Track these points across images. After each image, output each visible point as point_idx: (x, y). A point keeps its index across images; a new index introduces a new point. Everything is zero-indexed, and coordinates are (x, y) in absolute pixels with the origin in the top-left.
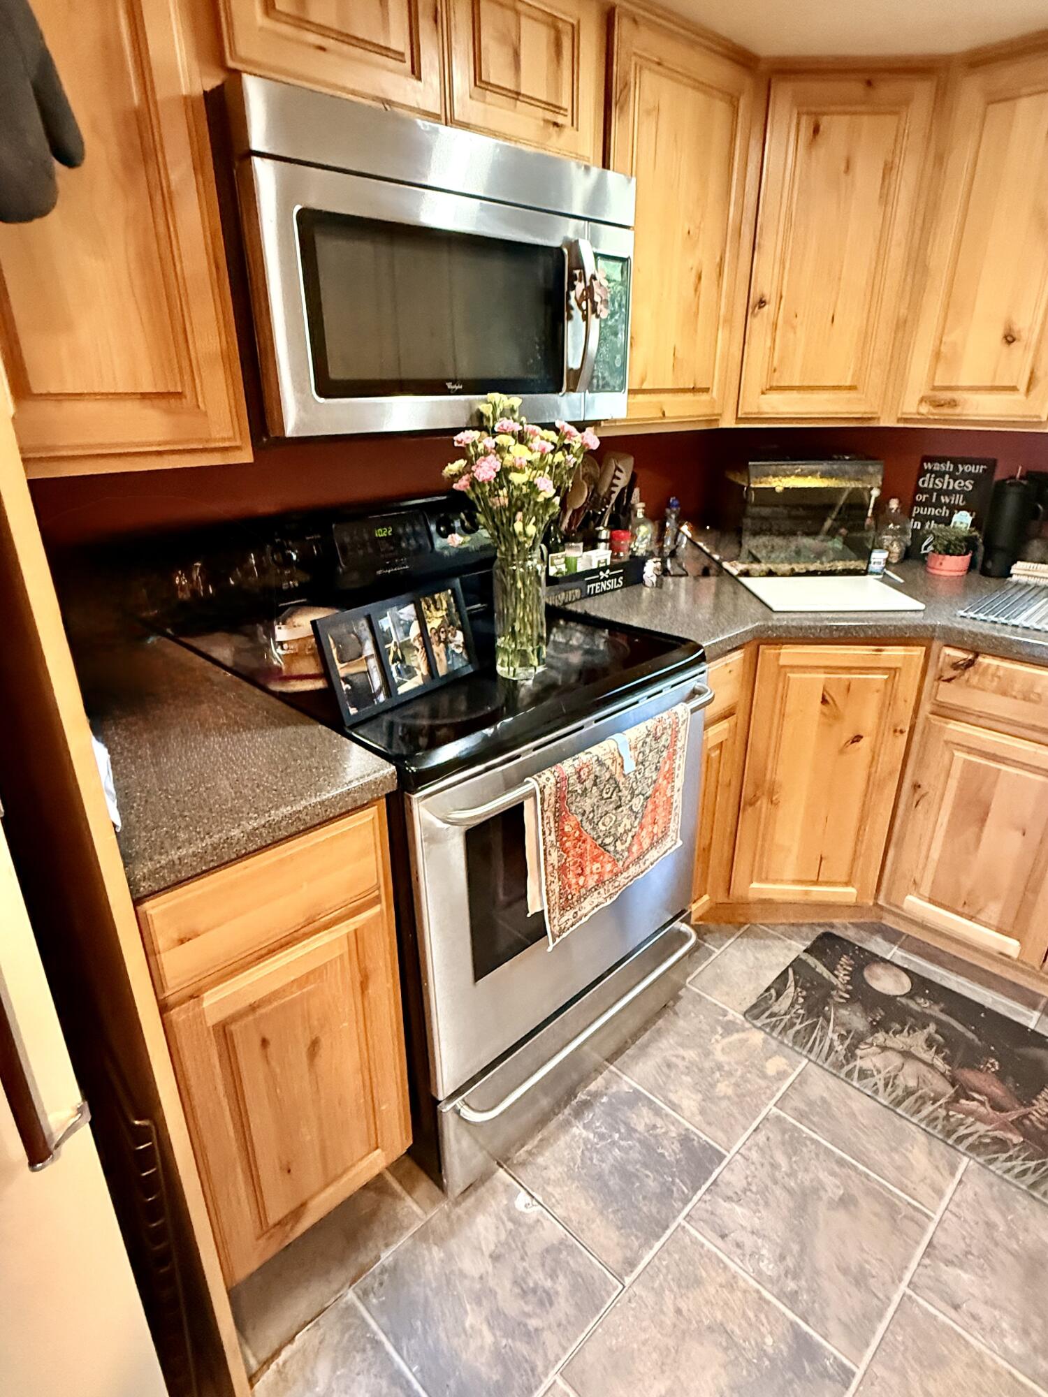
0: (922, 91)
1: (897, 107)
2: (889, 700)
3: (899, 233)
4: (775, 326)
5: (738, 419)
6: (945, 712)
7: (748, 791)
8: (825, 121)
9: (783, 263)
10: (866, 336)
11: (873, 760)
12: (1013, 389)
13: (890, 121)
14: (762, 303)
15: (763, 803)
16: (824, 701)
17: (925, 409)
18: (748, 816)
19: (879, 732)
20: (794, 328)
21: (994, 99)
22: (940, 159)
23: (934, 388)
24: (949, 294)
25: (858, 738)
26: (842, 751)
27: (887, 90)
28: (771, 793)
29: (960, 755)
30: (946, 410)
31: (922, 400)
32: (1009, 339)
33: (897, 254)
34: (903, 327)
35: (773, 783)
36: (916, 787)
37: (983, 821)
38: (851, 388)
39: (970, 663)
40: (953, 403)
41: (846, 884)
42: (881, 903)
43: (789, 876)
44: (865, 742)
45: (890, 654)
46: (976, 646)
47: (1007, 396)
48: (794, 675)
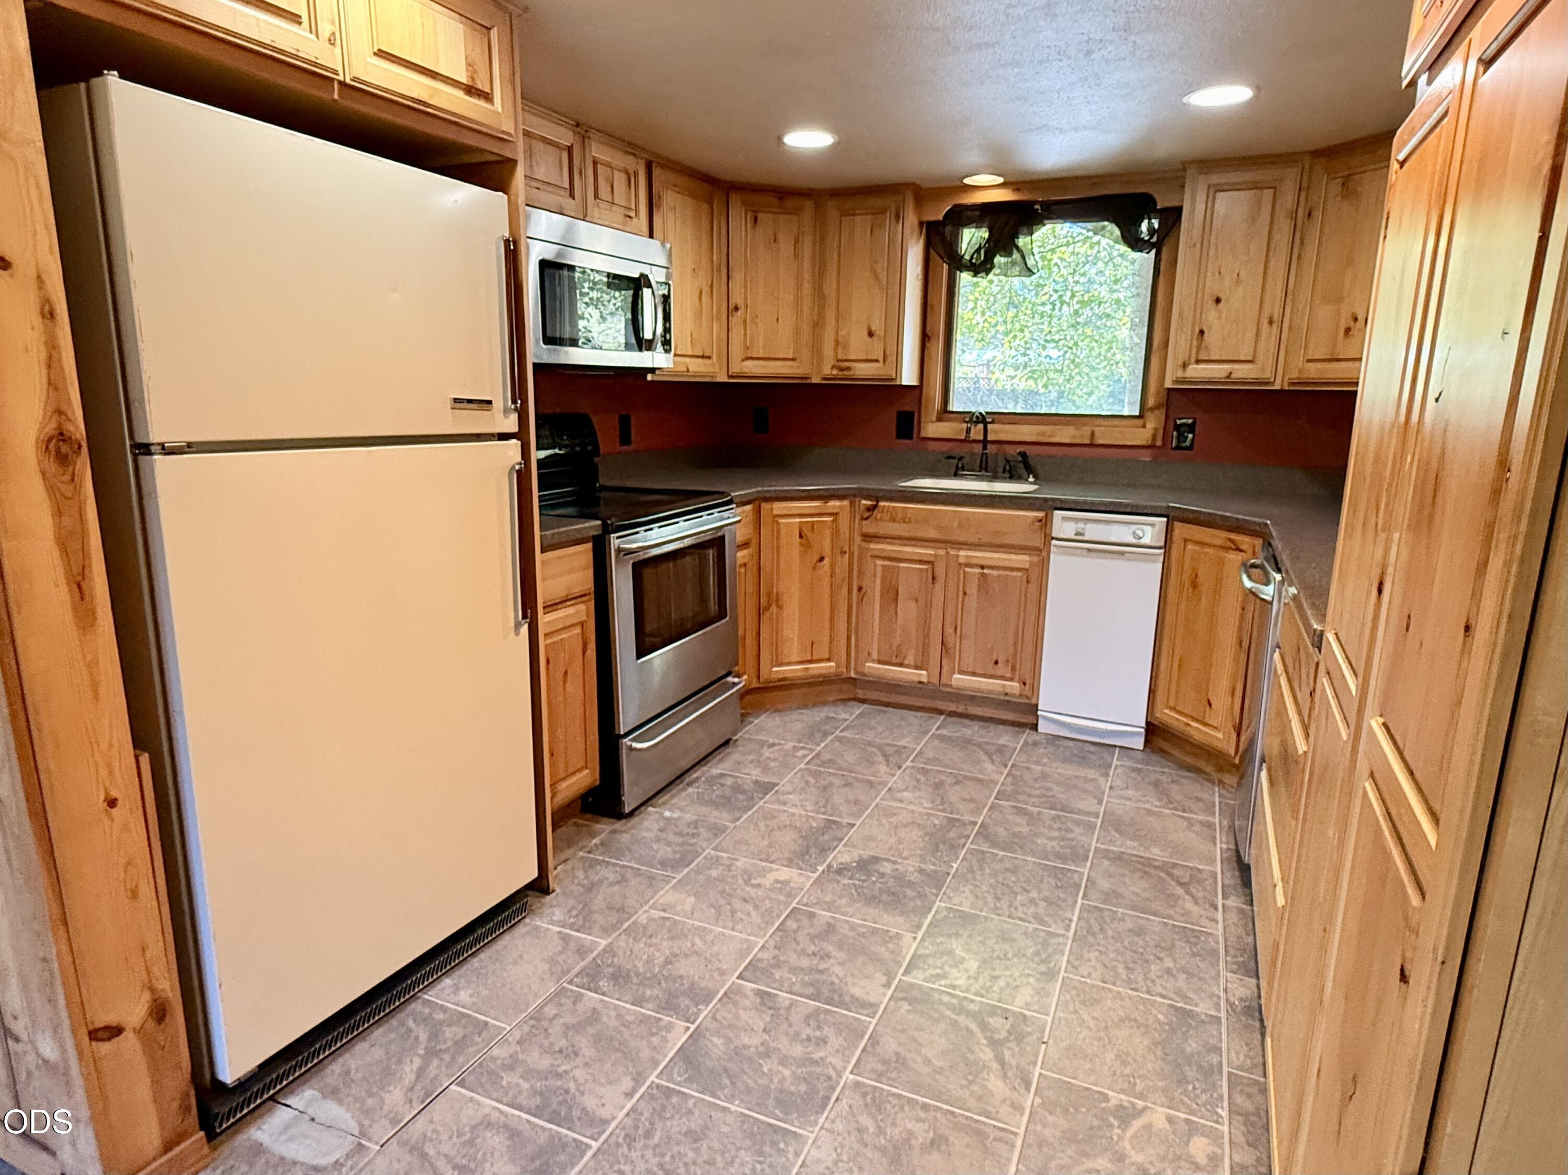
0: (809, 205)
1: (796, 212)
2: (836, 534)
3: (807, 276)
4: (745, 321)
5: (730, 377)
6: (868, 537)
7: (763, 600)
8: (760, 216)
9: (746, 287)
10: (797, 332)
11: (832, 575)
12: (877, 361)
13: (795, 218)
14: (736, 309)
15: (774, 608)
16: (801, 536)
17: (835, 372)
18: (765, 618)
19: (833, 555)
20: (756, 324)
21: (845, 213)
22: (823, 239)
23: (838, 361)
24: (838, 309)
25: (822, 559)
26: (814, 568)
27: (791, 203)
28: (778, 601)
29: (880, 562)
30: (845, 373)
31: (833, 367)
32: (871, 334)
33: (807, 287)
34: (818, 325)
35: (778, 593)
36: (860, 589)
37: (896, 600)
38: (793, 359)
39: (875, 507)
40: (849, 369)
41: (829, 660)
42: (853, 675)
43: (795, 658)
44: (826, 561)
45: (834, 504)
46: (877, 497)
47: (874, 365)
48: (782, 521)
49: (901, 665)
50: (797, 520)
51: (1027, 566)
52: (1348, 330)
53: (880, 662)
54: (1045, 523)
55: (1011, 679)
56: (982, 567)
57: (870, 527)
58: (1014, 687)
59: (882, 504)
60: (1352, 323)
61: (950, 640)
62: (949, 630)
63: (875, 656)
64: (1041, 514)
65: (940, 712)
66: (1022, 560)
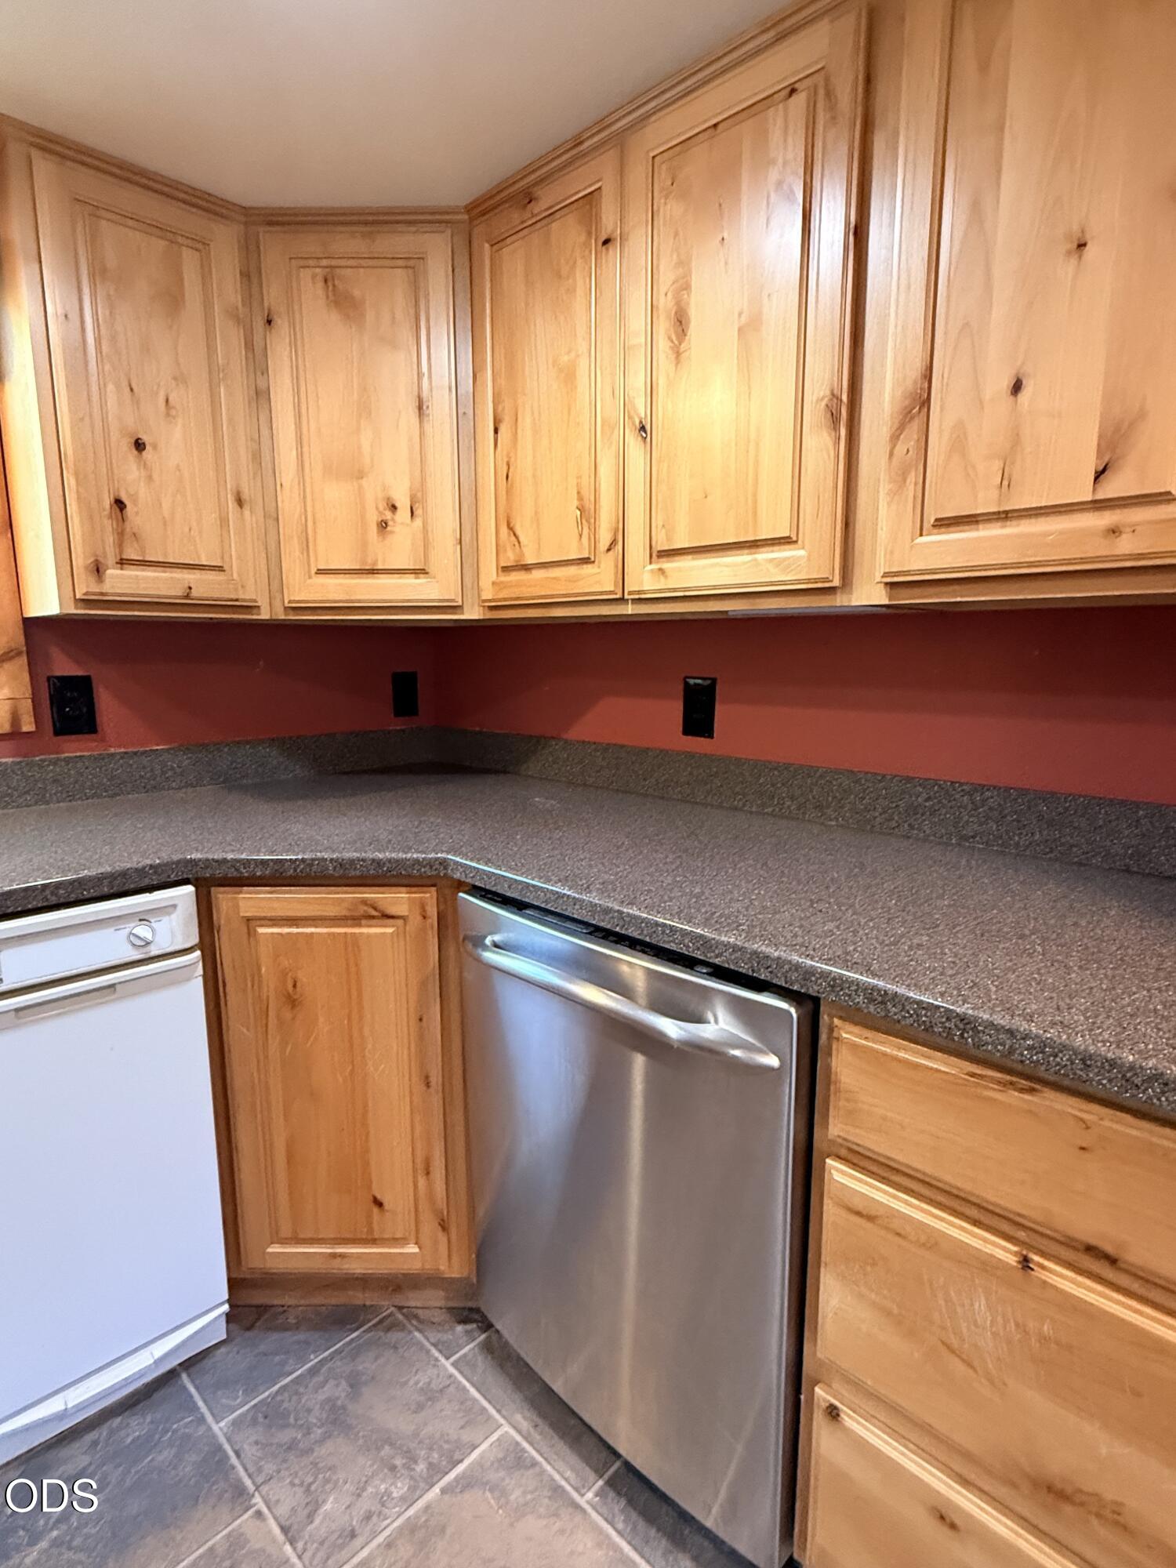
52: (383, 525)
60: (388, 515)
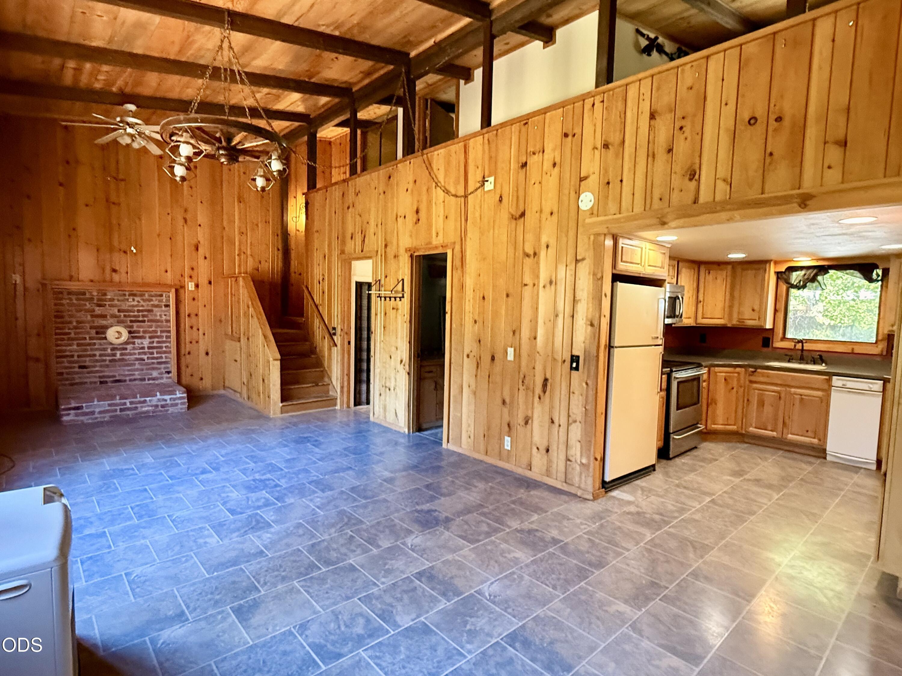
0: (730, 267)
1: (725, 269)
2: (739, 380)
4: (703, 306)
5: (697, 324)
6: (751, 382)
7: (710, 401)
8: (711, 272)
9: (704, 295)
10: (723, 309)
11: (737, 394)
12: (755, 320)
13: (724, 271)
14: (700, 302)
15: (713, 404)
16: (725, 380)
17: (738, 323)
18: (710, 407)
19: (737, 387)
20: (708, 306)
21: (743, 270)
22: (734, 278)
23: (739, 319)
24: (740, 302)
25: (733, 388)
26: (730, 391)
27: (722, 266)
28: (715, 402)
29: (756, 391)
30: (742, 323)
31: (737, 321)
32: (753, 310)
33: (728, 294)
34: (731, 306)
35: (715, 399)
36: (748, 400)
37: (763, 406)
38: (721, 318)
39: (755, 371)
40: (744, 322)
41: (734, 425)
42: (744, 432)
43: (721, 422)
44: (735, 390)
45: (738, 369)
46: (756, 368)
47: (754, 321)
48: (718, 374)
49: (766, 430)
50: (724, 374)
51: (821, 396)
53: (756, 428)
54: (829, 381)
55: (814, 438)
56: (801, 395)
57: (753, 378)
58: (815, 441)
59: (759, 370)
61: (787, 421)
62: (787, 418)
63: (754, 425)
64: (827, 377)
65: (782, 450)
66: (820, 393)
